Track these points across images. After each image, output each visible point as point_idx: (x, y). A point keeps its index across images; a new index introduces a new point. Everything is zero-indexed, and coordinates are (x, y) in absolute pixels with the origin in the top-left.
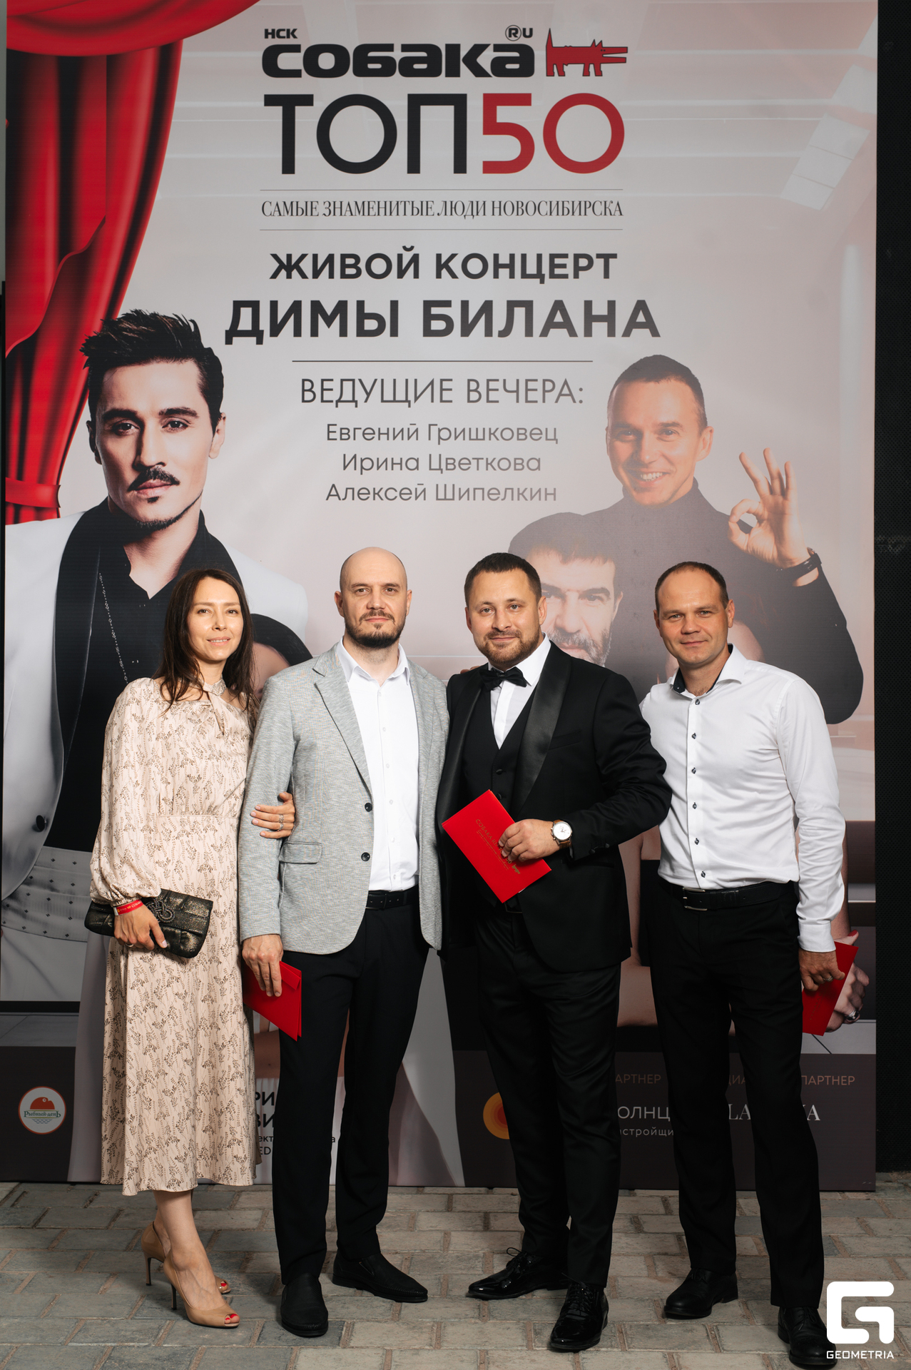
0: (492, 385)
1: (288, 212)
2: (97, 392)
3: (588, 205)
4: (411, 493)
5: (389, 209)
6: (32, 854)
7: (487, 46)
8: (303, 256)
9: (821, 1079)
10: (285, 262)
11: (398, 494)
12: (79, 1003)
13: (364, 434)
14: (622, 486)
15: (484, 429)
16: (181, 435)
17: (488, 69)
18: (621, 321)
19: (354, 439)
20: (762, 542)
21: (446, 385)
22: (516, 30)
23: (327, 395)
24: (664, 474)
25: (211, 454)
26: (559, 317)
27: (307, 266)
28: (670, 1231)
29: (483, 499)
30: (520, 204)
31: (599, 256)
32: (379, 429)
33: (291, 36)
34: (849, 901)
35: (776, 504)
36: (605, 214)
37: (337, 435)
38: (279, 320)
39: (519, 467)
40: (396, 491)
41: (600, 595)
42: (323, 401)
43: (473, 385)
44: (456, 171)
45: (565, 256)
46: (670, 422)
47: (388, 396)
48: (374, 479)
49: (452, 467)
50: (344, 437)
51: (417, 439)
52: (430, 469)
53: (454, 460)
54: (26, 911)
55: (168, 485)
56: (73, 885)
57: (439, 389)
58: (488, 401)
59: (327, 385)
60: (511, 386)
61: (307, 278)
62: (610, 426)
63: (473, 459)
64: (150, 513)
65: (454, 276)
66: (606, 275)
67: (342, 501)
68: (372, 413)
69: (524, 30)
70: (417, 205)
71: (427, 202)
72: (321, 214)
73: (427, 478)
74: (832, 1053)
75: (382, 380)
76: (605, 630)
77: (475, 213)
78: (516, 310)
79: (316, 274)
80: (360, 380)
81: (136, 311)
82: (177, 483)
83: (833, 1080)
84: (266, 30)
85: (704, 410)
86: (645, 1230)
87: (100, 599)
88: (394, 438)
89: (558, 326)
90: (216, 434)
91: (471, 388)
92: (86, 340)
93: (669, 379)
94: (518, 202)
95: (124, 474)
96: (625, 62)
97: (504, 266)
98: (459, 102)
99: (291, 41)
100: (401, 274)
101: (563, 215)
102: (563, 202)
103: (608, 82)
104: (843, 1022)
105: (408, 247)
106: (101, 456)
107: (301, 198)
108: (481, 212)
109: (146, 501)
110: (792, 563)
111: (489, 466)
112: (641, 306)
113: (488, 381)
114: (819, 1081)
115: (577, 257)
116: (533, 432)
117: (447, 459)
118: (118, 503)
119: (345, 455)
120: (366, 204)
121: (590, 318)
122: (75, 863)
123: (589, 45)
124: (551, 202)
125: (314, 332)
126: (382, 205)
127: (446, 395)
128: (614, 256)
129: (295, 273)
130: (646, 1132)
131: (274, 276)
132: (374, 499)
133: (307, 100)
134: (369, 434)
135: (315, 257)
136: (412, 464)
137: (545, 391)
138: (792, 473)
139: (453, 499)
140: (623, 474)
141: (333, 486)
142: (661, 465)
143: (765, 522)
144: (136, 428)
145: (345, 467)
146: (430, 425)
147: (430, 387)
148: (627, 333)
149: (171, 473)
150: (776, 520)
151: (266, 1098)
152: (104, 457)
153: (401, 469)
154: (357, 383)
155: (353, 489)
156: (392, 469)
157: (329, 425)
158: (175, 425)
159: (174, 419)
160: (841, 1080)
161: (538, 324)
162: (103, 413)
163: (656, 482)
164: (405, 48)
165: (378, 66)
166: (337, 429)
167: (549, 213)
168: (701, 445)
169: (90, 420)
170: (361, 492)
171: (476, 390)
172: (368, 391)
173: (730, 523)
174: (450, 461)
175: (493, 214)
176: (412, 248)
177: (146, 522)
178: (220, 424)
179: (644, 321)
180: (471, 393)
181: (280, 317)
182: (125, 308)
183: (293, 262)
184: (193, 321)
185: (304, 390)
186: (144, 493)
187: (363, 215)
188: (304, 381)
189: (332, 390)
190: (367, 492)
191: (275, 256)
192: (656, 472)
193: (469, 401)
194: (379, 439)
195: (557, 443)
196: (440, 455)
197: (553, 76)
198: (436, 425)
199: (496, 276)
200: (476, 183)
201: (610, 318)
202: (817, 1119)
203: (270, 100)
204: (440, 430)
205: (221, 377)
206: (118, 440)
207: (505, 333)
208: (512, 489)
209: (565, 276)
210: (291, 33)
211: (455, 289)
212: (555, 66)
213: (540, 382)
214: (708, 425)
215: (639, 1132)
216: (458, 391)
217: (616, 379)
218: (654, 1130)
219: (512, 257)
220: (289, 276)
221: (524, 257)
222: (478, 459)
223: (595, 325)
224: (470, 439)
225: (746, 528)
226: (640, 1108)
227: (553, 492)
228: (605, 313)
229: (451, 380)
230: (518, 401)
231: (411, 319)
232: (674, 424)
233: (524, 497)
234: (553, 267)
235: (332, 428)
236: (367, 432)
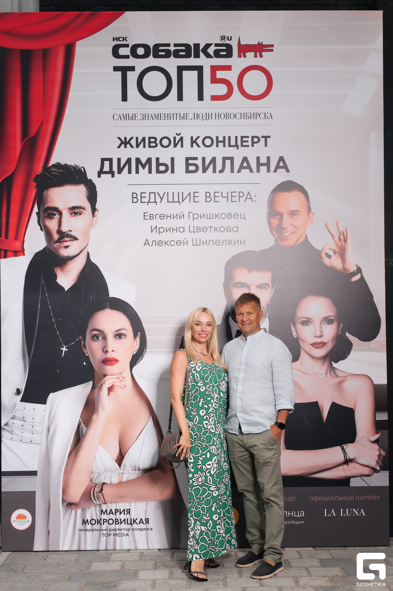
0: (216, 194)
1: (124, 119)
2: (40, 199)
3: (257, 114)
4: (181, 243)
5: (169, 117)
6: (15, 405)
7: (212, 44)
8: (132, 138)
9: (365, 497)
10: (124, 141)
11: (175, 243)
12: (37, 471)
13: (160, 217)
14: (274, 238)
15: (213, 214)
16: (78, 218)
17: (212, 54)
18: (273, 165)
19: (156, 219)
20: (336, 262)
21: (196, 195)
22: (224, 37)
23: (143, 200)
24: (293, 233)
25: (92, 226)
26: (245, 164)
27: (133, 142)
28: (303, 566)
29: (213, 245)
30: (227, 114)
31: (262, 137)
32: (167, 214)
33: (125, 40)
34: (376, 419)
35: (342, 245)
36: (265, 119)
37: (148, 217)
38: (121, 167)
39: (228, 230)
40: (175, 242)
41: (265, 286)
42: (141, 202)
43: (208, 195)
44: (199, 100)
45: (248, 137)
46: (295, 210)
47: (171, 199)
48: (165, 237)
49: (199, 231)
50: (151, 218)
51: (184, 219)
52: (190, 232)
53: (200, 228)
54: (13, 431)
55: (73, 240)
56: (33, 419)
57: (192, 197)
58: (215, 201)
59: (143, 195)
60: (225, 195)
61: (133, 148)
62: (268, 213)
63: (209, 227)
64: (65, 253)
65: (199, 146)
66: (266, 145)
67: (151, 246)
68: (163, 207)
69: (228, 37)
70: (182, 115)
71: (186, 114)
72: (139, 119)
73: (188, 236)
74: (370, 486)
75: (168, 193)
76: (268, 302)
77: (207, 118)
78: (226, 161)
79: (138, 146)
80: (158, 193)
81: (58, 163)
82: (77, 239)
83: (371, 498)
84: (114, 38)
85: (310, 204)
86: (292, 565)
87: (43, 291)
88: (174, 218)
89: (245, 168)
90: (94, 217)
91: (207, 196)
92: (35, 176)
93: (294, 191)
94: (226, 113)
95: (53, 235)
96: (273, 51)
97: (221, 142)
98: (199, 69)
99: (124, 42)
100: (175, 146)
101: (246, 119)
102: (246, 113)
103: (265, 60)
104: (375, 472)
105: (178, 133)
106: (43, 228)
107: (131, 112)
108: (210, 118)
109: (64, 248)
110: (349, 271)
111: (216, 230)
112: (281, 159)
113: (215, 192)
114: (364, 498)
115: (253, 137)
116: (235, 215)
117: (197, 227)
118: (51, 249)
119: (151, 226)
120: (159, 115)
121: (259, 164)
122: (34, 409)
123: (257, 44)
124: (241, 113)
125: (137, 172)
126: (166, 115)
127: (196, 199)
128: (269, 137)
129: (128, 145)
130: (289, 522)
131: (119, 147)
132: (165, 245)
133: (132, 69)
134: (162, 217)
135: (137, 138)
136: (182, 230)
137: (239, 197)
138: (348, 232)
139: (200, 245)
140: (275, 233)
141: (147, 240)
142: (291, 229)
143: (337, 253)
144: (58, 215)
145: (152, 232)
146: (189, 212)
147: (189, 195)
148: (275, 171)
149: (74, 235)
150: (342, 253)
151: (121, 512)
152: (44, 228)
153: (177, 232)
154: (157, 194)
155: (156, 241)
156: (173, 232)
157: (144, 213)
158: (76, 214)
159: (75, 211)
160: (374, 498)
161: (236, 167)
162: (43, 208)
163: (289, 236)
164: (176, 45)
165: (164, 53)
166: (148, 214)
167: (240, 118)
168: (309, 219)
169: (38, 212)
170: (159, 242)
171: (209, 197)
172: (162, 198)
173: (322, 254)
174: (198, 228)
175: (216, 119)
176: (180, 134)
177: (64, 257)
178: (96, 213)
179: (283, 165)
180: (207, 198)
181: (122, 165)
182: (52, 162)
183: (127, 141)
184: (83, 167)
185: (133, 198)
186: (62, 244)
187: (158, 119)
188: (133, 193)
189: (145, 197)
190: (162, 242)
191: (119, 138)
192: (289, 232)
193: (206, 202)
194: (167, 219)
195: (245, 220)
196: (194, 226)
197: (241, 57)
198: (192, 212)
199: (217, 146)
200: (208, 105)
201: (268, 164)
202: (364, 515)
203: (116, 69)
204: (193, 215)
205: (96, 192)
206: (50, 220)
207: (222, 171)
208: (226, 240)
209: (248, 146)
210: (125, 39)
211: (199, 152)
212: (242, 53)
213: (237, 194)
214: (312, 211)
215: (286, 523)
216: (201, 197)
217: (271, 191)
218: (293, 521)
219: (224, 137)
220: (126, 147)
221: (229, 137)
222: (211, 227)
223: (261, 167)
224: (207, 218)
225: (329, 256)
226: (286, 512)
227: (244, 241)
228: (265, 161)
229: (198, 192)
230: (228, 201)
231: (180, 165)
232: (297, 211)
233: (231, 244)
234: (242, 142)
235: (146, 214)
236: (161, 216)
